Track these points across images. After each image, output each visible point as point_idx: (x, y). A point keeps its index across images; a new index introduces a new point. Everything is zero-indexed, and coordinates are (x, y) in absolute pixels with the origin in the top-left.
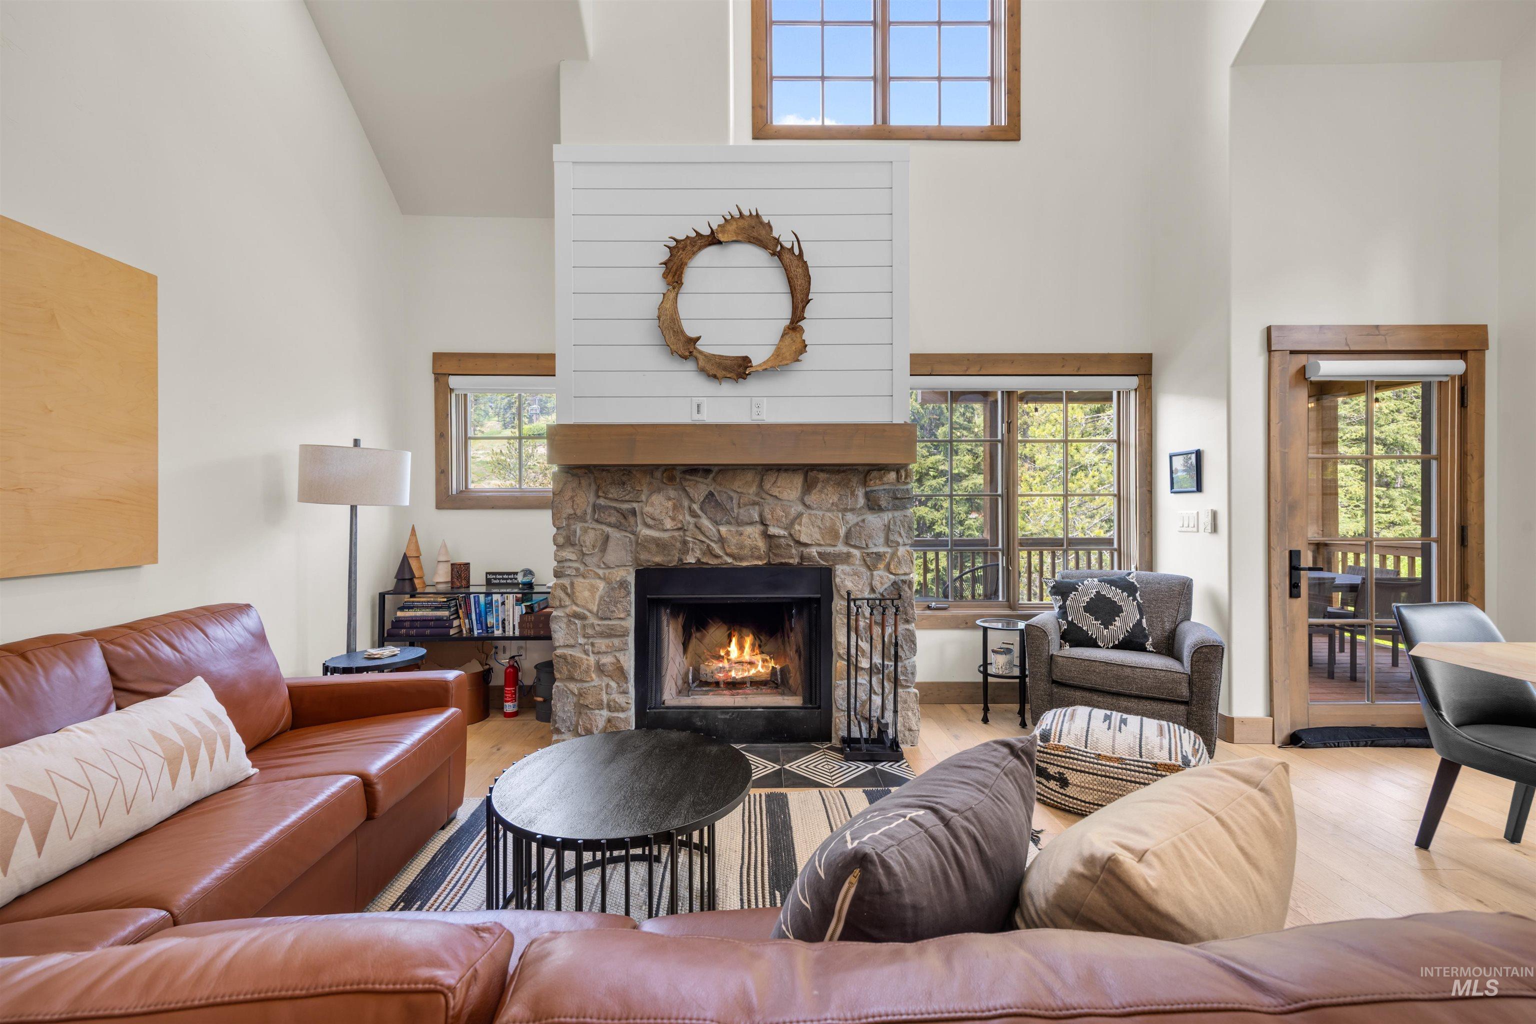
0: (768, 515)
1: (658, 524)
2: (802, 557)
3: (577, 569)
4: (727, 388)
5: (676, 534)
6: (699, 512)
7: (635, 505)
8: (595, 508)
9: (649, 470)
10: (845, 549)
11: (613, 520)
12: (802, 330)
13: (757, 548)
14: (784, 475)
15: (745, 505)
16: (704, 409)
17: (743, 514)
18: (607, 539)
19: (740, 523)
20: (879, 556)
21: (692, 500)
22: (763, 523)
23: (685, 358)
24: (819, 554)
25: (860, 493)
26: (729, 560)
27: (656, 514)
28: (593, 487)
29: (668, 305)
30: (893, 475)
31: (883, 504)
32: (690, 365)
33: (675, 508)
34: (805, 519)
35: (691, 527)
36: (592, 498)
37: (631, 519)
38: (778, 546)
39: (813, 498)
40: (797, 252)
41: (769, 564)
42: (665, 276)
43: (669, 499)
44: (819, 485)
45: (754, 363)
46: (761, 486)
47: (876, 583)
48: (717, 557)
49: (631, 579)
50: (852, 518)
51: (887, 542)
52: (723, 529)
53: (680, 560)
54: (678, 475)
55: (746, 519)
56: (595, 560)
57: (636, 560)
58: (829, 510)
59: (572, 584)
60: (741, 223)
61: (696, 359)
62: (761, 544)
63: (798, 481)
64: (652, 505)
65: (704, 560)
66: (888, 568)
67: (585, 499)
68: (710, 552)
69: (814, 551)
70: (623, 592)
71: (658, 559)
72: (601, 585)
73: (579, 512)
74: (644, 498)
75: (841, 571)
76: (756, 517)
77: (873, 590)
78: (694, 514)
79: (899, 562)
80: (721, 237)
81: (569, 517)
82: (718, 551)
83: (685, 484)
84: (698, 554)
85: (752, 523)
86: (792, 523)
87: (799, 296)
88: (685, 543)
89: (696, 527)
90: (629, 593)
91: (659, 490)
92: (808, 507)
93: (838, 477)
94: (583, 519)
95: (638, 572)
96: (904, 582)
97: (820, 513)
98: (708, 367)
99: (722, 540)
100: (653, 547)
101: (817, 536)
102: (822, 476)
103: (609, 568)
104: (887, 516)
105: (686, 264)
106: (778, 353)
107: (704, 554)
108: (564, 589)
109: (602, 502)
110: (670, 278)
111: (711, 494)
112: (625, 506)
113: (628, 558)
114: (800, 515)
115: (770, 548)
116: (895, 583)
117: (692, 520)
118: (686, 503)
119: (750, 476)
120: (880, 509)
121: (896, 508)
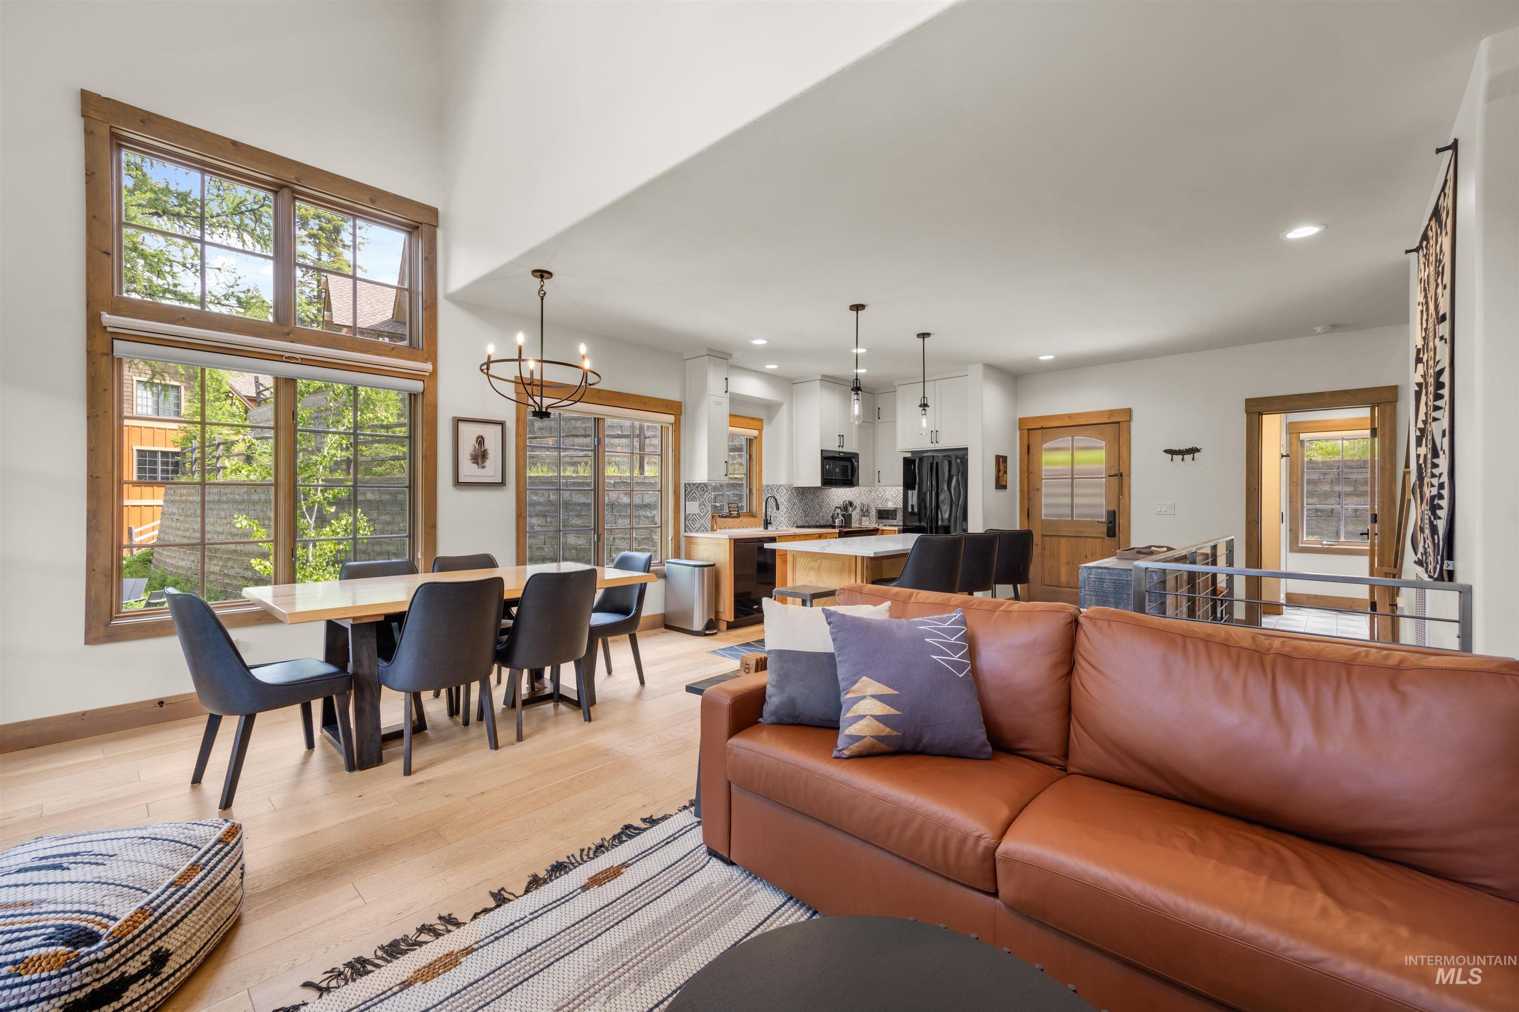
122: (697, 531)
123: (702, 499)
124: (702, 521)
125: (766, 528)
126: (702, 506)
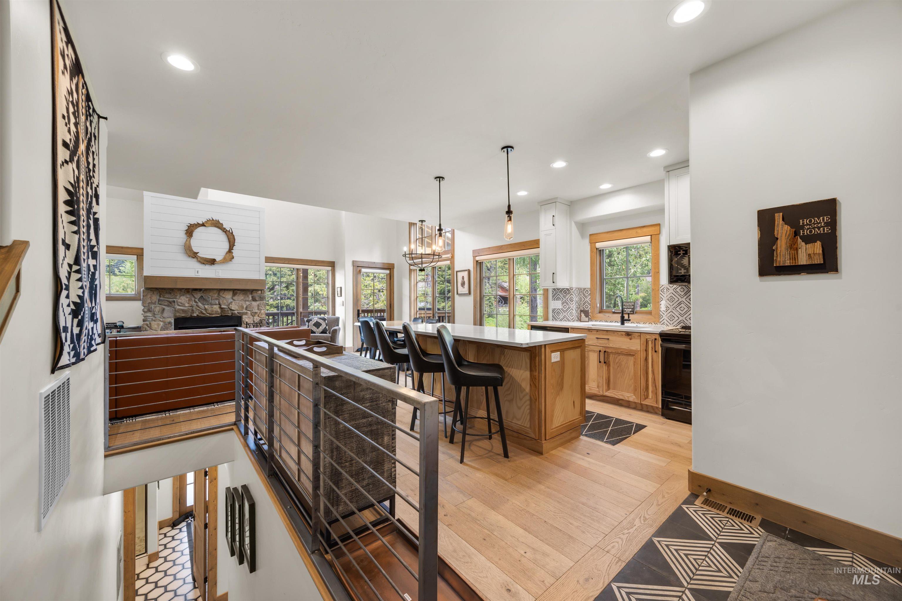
0: (221, 302)
1: (183, 305)
2: (232, 314)
3: (152, 319)
4: (208, 267)
5: (190, 308)
6: (198, 301)
7: (174, 299)
8: (159, 300)
9: (180, 290)
10: (246, 311)
11: (166, 304)
12: (232, 253)
13: (217, 311)
14: (226, 291)
15: (214, 299)
16: (200, 272)
17: (213, 302)
18: (164, 309)
19: (211, 304)
20: (256, 313)
21: (196, 298)
22: (219, 304)
23: (194, 258)
24: (238, 312)
25: (250, 296)
26: (208, 315)
27: (183, 302)
28: (159, 294)
29: (188, 242)
30: (260, 292)
31: (257, 299)
32: (195, 260)
33: (189, 300)
34: (233, 303)
35: (195, 306)
36: (158, 297)
37: (173, 304)
38: (225, 311)
39: (235, 298)
40: (231, 232)
41: (222, 316)
42: (186, 234)
43: (187, 298)
44: (238, 294)
45: (217, 260)
46: (219, 294)
47: (255, 320)
48: (204, 314)
49: (173, 321)
50: (248, 303)
51: (258, 309)
52: (206, 306)
53: (191, 315)
54: (190, 291)
55: (214, 303)
56: (159, 316)
57: (175, 316)
58: (240, 301)
59: (150, 324)
60: (213, 222)
61: (197, 258)
62: (219, 310)
63: (231, 293)
64: (181, 299)
65: (200, 315)
66: (258, 316)
67: (155, 298)
68: (202, 313)
69: (236, 312)
70: (170, 325)
71: (183, 315)
72: (162, 323)
73: (153, 302)
74: (178, 297)
75: (244, 317)
76: (218, 303)
77: (254, 322)
78: (196, 302)
79: (262, 314)
80: (206, 224)
81: (149, 303)
82: (204, 312)
83: (193, 293)
84: (197, 313)
85: (216, 305)
86: (229, 304)
87: (231, 243)
88: (193, 310)
89: (197, 306)
90: (172, 325)
91: (183, 295)
92: (234, 300)
93: (244, 292)
94: (155, 303)
95: (175, 320)
96: (263, 319)
97: (238, 302)
98: (201, 261)
99: (206, 309)
100: (181, 312)
101: (237, 308)
102: (238, 292)
103: (165, 318)
104: (258, 303)
105: (194, 231)
106: (225, 258)
107: (200, 313)
108: (147, 325)
109: (162, 298)
110: (188, 234)
111: (202, 296)
112: (171, 300)
113: (172, 315)
114: (232, 302)
115: (222, 311)
116: (260, 320)
117: (195, 304)
118: (193, 299)
119: (215, 292)
120: (256, 301)
121: (261, 300)
122: (561, 320)
123: (564, 299)
124: (565, 314)
125: (623, 323)
126: (565, 304)
